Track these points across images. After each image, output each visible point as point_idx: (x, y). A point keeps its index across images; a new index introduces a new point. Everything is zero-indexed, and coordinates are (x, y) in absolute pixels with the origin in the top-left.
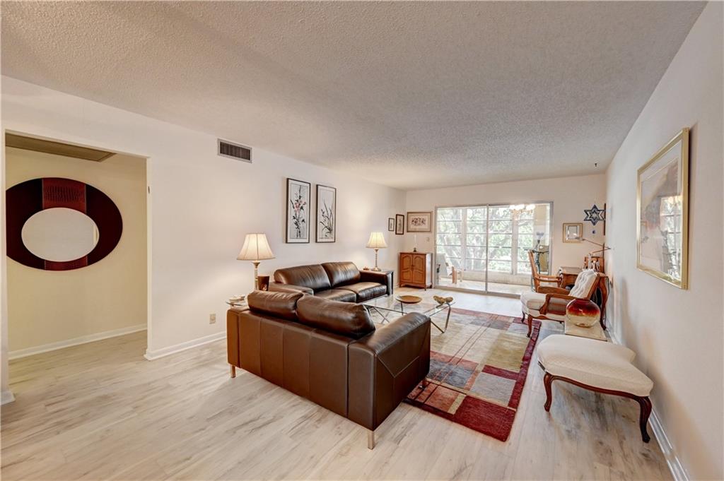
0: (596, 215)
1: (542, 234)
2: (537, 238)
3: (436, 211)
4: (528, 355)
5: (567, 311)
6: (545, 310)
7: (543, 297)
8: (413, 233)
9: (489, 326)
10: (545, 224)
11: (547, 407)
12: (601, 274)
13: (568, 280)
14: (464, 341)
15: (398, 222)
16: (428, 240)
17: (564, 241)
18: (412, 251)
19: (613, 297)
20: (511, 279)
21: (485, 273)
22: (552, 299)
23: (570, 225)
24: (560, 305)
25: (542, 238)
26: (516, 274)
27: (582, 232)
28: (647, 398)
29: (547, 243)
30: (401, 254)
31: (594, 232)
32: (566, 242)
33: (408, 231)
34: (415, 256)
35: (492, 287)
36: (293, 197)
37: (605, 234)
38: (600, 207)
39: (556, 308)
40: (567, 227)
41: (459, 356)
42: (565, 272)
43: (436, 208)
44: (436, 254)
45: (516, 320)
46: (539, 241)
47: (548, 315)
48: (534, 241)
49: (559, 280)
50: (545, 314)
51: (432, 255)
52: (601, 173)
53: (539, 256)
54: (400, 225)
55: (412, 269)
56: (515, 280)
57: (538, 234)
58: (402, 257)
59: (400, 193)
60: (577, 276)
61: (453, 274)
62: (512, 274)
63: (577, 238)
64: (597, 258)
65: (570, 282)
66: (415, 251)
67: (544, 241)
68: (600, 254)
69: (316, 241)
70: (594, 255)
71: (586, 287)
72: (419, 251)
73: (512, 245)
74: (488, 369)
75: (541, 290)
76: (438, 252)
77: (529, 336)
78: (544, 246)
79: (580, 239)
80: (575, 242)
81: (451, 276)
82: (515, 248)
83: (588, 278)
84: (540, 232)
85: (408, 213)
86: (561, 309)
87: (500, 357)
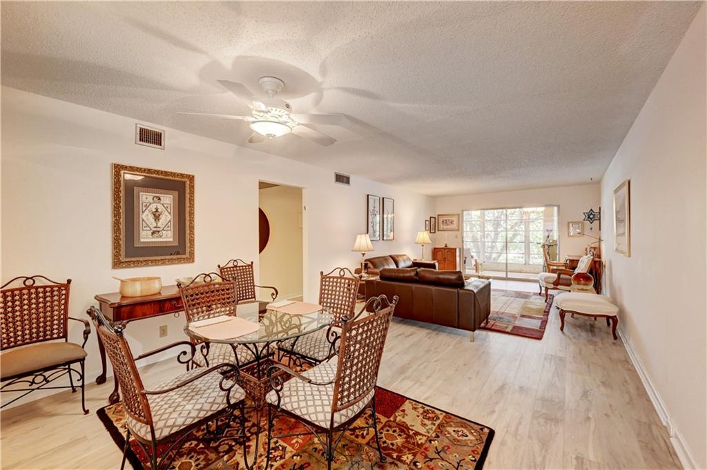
0: (593, 217)
1: (551, 231)
2: (547, 234)
3: (462, 213)
4: (547, 310)
5: (572, 282)
6: (557, 283)
7: (555, 275)
8: (443, 232)
9: (517, 297)
10: (553, 221)
11: (562, 329)
12: (597, 259)
13: (573, 264)
14: (502, 305)
15: (432, 223)
16: (457, 237)
17: (569, 236)
18: (443, 246)
19: (605, 275)
20: (524, 269)
21: (505, 265)
22: (562, 276)
23: (574, 223)
24: (567, 279)
25: (551, 234)
26: (529, 264)
27: (583, 229)
28: (615, 316)
29: (556, 238)
30: (435, 249)
31: (591, 229)
32: (571, 236)
33: (438, 230)
34: (446, 250)
35: (510, 275)
36: (371, 208)
37: (600, 229)
38: (596, 210)
39: (565, 282)
40: (571, 225)
41: (502, 311)
42: (571, 258)
43: (463, 211)
44: (463, 249)
45: (535, 294)
46: (548, 237)
47: (559, 287)
48: (544, 236)
49: (565, 265)
50: (557, 285)
51: (460, 249)
52: (596, 184)
53: (549, 248)
54: (434, 225)
55: (445, 261)
56: (528, 270)
57: (547, 231)
58: (435, 252)
59: (433, 199)
60: (578, 261)
61: (476, 265)
62: (525, 264)
63: (579, 233)
64: (595, 248)
65: (574, 265)
66: (446, 246)
67: (553, 236)
68: (596, 245)
69: (383, 239)
70: (593, 246)
71: (585, 267)
72: (450, 246)
73: (525, 240)
74: (523, 316)
75: (553, 271)
76: (465, 247)
77: (546, 301)
78: (554, 241)
79: (582, 234)
80: (578, 237)
81: (475, 267)
82: (527, 243)
83: (586, 261)
84: (550, 229)
85: (439, 215)
86: (568, 282)
87: (528, 311)
